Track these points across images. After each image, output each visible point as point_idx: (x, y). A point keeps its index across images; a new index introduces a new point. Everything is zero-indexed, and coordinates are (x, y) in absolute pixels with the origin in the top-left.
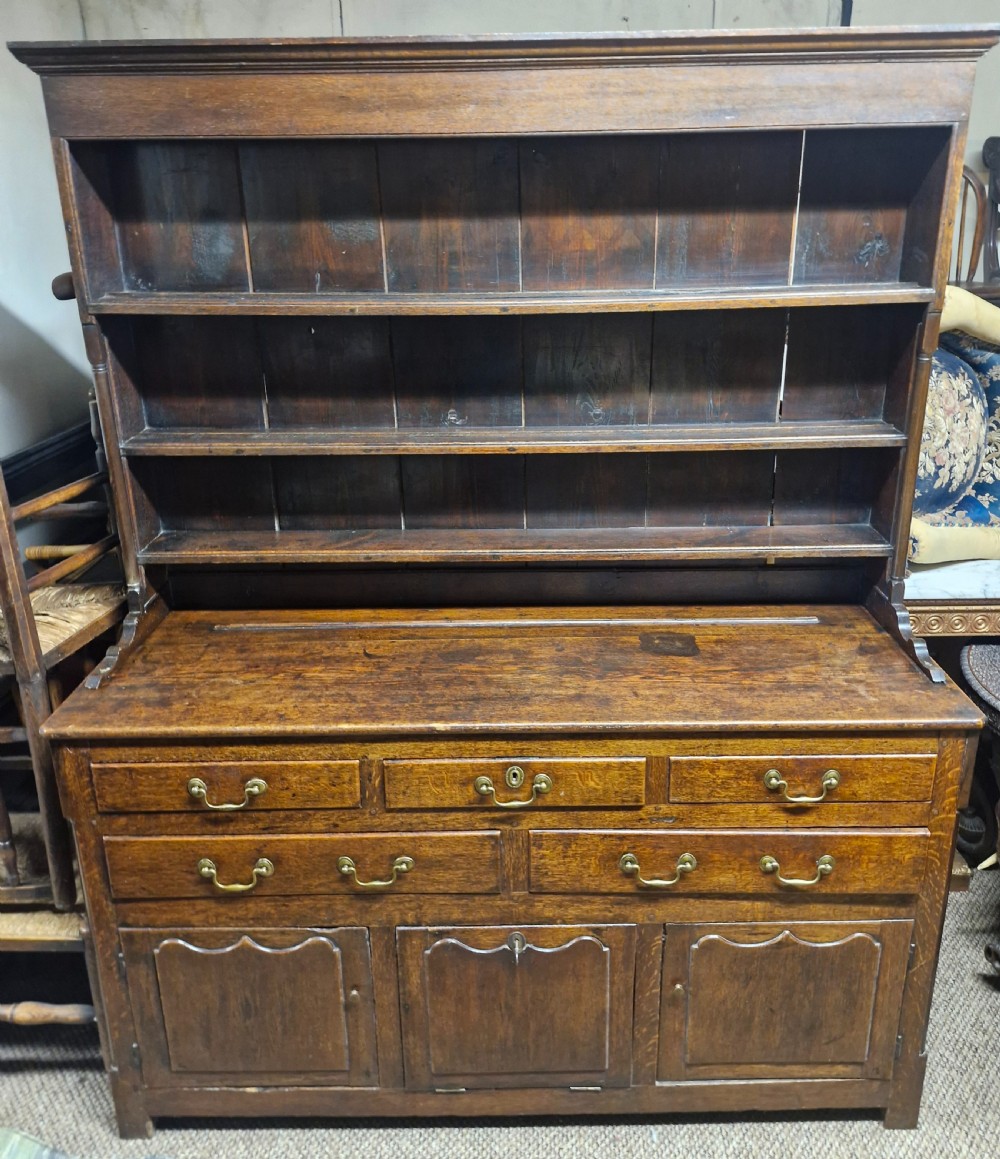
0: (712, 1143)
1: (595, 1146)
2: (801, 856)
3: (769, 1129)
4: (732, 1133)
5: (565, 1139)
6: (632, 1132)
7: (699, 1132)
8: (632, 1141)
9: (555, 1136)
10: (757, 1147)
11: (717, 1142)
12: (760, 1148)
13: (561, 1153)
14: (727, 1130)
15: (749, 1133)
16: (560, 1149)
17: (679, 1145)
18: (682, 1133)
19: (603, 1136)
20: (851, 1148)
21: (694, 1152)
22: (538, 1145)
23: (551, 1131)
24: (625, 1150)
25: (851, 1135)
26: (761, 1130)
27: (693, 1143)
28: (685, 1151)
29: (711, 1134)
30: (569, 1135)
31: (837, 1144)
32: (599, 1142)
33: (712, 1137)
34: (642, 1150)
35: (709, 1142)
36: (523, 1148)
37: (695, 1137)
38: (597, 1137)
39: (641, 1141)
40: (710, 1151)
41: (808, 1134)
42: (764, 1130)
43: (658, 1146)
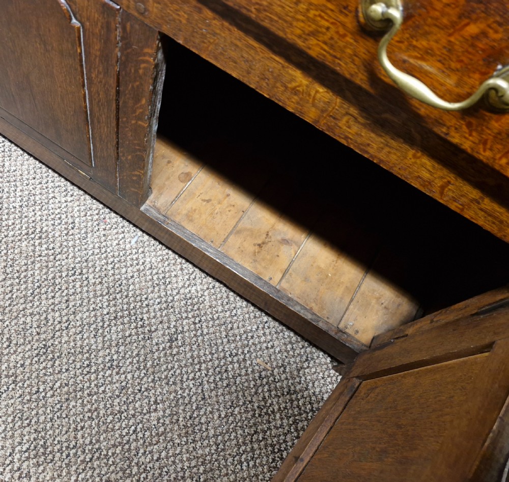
0: (176, 276)
1: (83, 214)
2: (473, 29)
3: (232, 299)
4: (200, 281)
5: (65, 193)
6: (121, 225)
7: (173, 262)
8: (115, 231)
9: (59, 186)
10: (208, 304)
11: (181, 278)
12: (210, 307)
13: (51, 201)
14: (198, 276)
15: (212, 291)
16: (54, 197)
17: (148, 260)
18: (160, 252)
19: (97, 212)
20: (287, 360)
21: (155, 271)
22: (40, 183)
23: (60, 181)
24: (103, 232)
25: (297, 352)
26: (225, 295)
27: (160, 265)
28: (149, 266)
29: (182, 269)
30: (71, 193)
31: (278, 350)
32: (89, 214)
33: (180, 272)
34: (117, 242)
35: (173, 274)
36: (26, 177)
37: (167, 263)
38: (91, 209)
39: (121, 236)
40: (168, 280)
41: (261, 326)
42: (227, 297)
43: (131, 248)
